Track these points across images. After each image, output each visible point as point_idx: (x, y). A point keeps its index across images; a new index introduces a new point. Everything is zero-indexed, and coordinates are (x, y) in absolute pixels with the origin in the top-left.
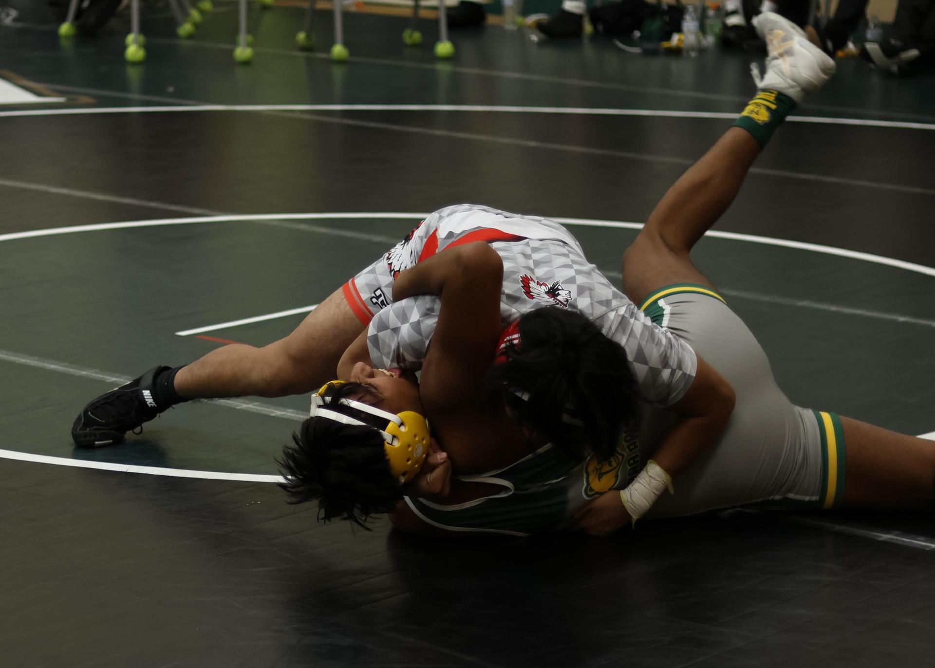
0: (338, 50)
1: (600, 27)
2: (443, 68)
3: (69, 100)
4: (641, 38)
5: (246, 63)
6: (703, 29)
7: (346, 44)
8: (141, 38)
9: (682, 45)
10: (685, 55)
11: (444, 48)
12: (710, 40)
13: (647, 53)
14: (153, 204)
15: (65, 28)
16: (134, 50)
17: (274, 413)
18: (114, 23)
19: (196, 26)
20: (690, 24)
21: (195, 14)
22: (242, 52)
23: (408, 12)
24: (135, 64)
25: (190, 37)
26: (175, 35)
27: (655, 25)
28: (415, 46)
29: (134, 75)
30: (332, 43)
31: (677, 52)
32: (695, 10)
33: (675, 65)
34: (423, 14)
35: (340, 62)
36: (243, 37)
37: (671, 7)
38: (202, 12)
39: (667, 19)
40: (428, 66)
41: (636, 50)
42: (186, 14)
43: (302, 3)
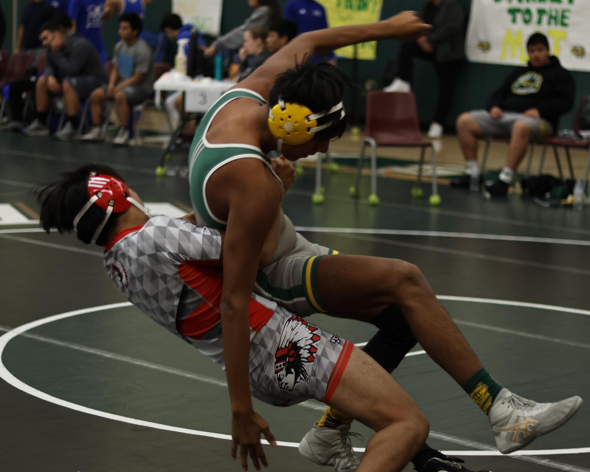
0: (373, 198)
1: (527, 191)
2: (434, 212)
4: (550, 197)
5: (319, 204)
6: (586, 193)
7: (379, 194)
9: (573, 203)
10: (575, 208)
11: (435, 199)
13: (553, 206)
17: (316, 407)
20: (578, 190)
22: (318, 197)
23: (415, 178)
27: (559, 191)
28: (419, 198)
30: (369, 194)
31: (570, 206)
32: (582, 182)
33: (569, 214)
34: (424, 179)
35: (373, 205)
36: (319, 189)
37: (568, 181)
39: (566, 187)
40: (425, 210)
41: (546, 204)
43: (354, 171)
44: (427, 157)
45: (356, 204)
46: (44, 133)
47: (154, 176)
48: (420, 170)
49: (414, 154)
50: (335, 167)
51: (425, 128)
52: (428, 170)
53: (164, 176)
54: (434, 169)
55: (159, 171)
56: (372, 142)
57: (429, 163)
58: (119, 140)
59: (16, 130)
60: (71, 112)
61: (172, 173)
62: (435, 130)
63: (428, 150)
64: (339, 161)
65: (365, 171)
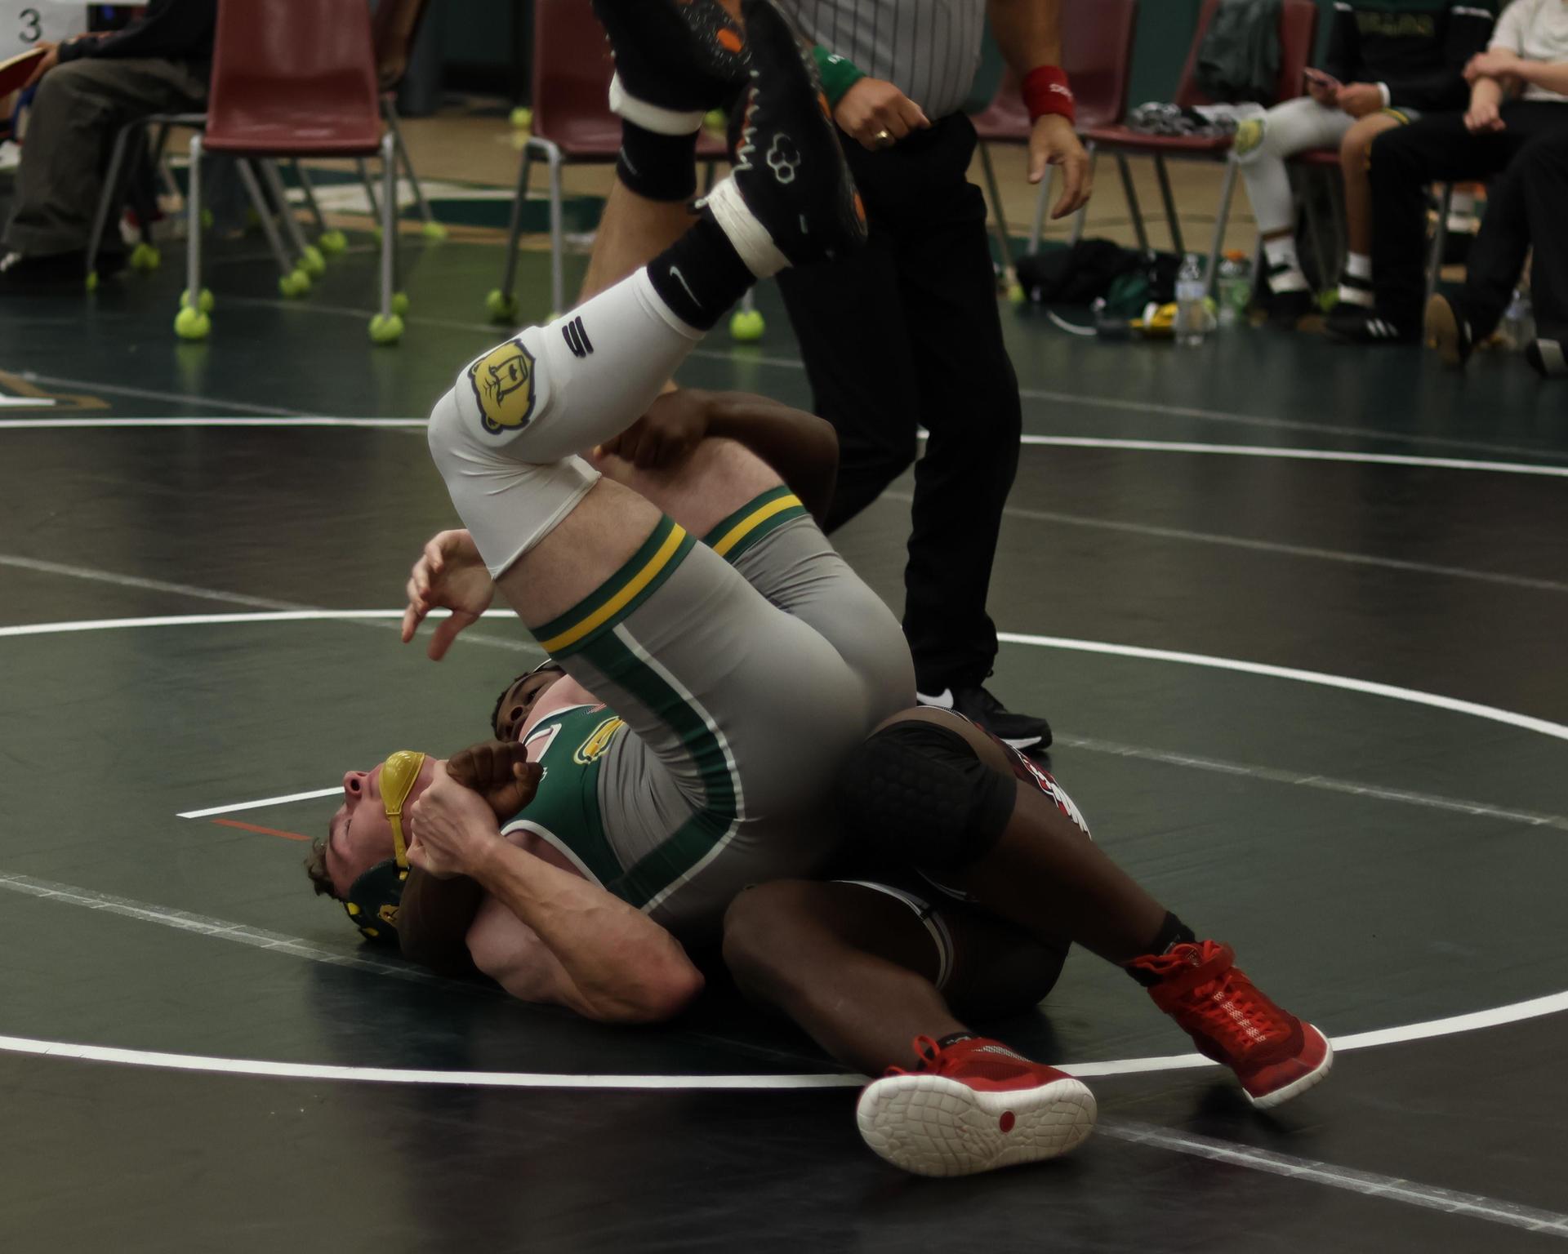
1: (1037, 292)
2: (745, 359)
3: (59, 402)
4: (1105, 310)
5: (391, 343)
6: (1214, 293)
8: (206, 297)
10: (1180, 340)
11: (747, 322)
12: (1228, 315)
13: (1108, 338)
14: (178, 589)
16: (190, 318)
19: (314, 276)
20: (1189, 287)
21: (313, 256)
24: (191, 341)
25: (301, 295)
26: (275, 292)
27: (1132, 289)
29: (190, 361)
32: (1202, 262)
36: (388, 299)
37: (1162, 257)
38: (325, 252)
39: (1154, 276)
40: (718, 355)
41: (1088, 332)
42: (297, 256)
50: (435, 230)
56: (551, 149)
64: (444, 211)
65: (532, 243)
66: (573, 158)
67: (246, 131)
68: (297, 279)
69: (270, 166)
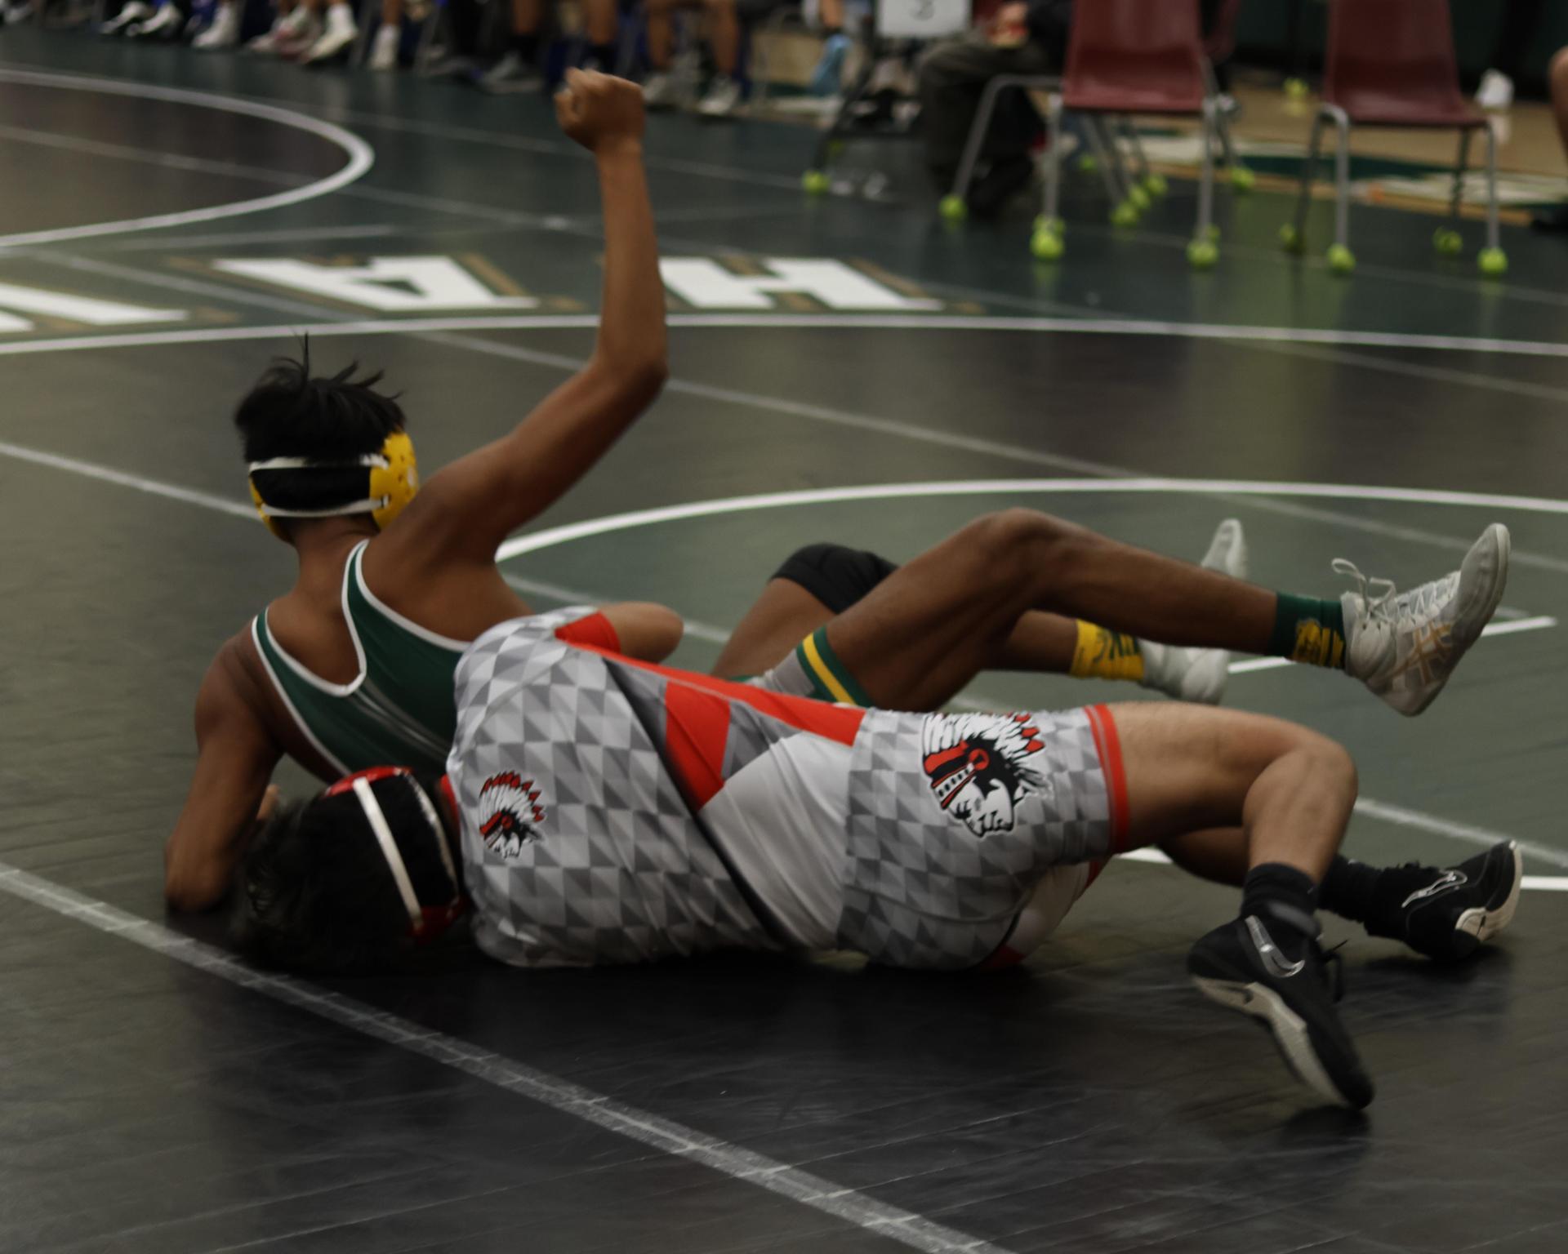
0: (1340, 255)
2: (1491, 291)
3: (947, 305)
5: (1205, 268)
7: (1354, 248)
8: (1060, 225)
11: (1493, 259)
15: (952, 206)
16: (1046, 239)
18: (1020, 201)
19: (1139, 212)
21: (1138, 196)
22: (1203, 250)
23: (1443, 208)
24: (1047, 260)
25: (1129, 227)
26: (1107, 222)
28: (1450, 256)
29: (1044, 276)
30: (1329, 242)
34: (1465, 211)
35: (1339, 273)
36: (1206, 230)
38: (1149, 193)
40: (1469, 285)
42: (1124, 194)
43: (1291, 187)
44: (1475, 157)
45: (1297, 270)
46: (531, 86)
47: (798, 194)
48: (1457, 189)
49: (1440, 148)
50: (1245, 177)
51: (1471, 84)
52: (1476, 187)
53: (824, 195)
54: (1491, 187)
55: (812, 181)
56: (1340, 115)
57: (1476, 170)
58: (716, 105)
59: (463, 80)
60: (599, 36)
61: (842, 188)
62: (1496, 90)
63: (1479, 137)
64: (1255, 163)
65: (1320, 190)
66: (1360, 123)
67: (1095, 93)
68: (1125, 213)
69: (1112, 122)
